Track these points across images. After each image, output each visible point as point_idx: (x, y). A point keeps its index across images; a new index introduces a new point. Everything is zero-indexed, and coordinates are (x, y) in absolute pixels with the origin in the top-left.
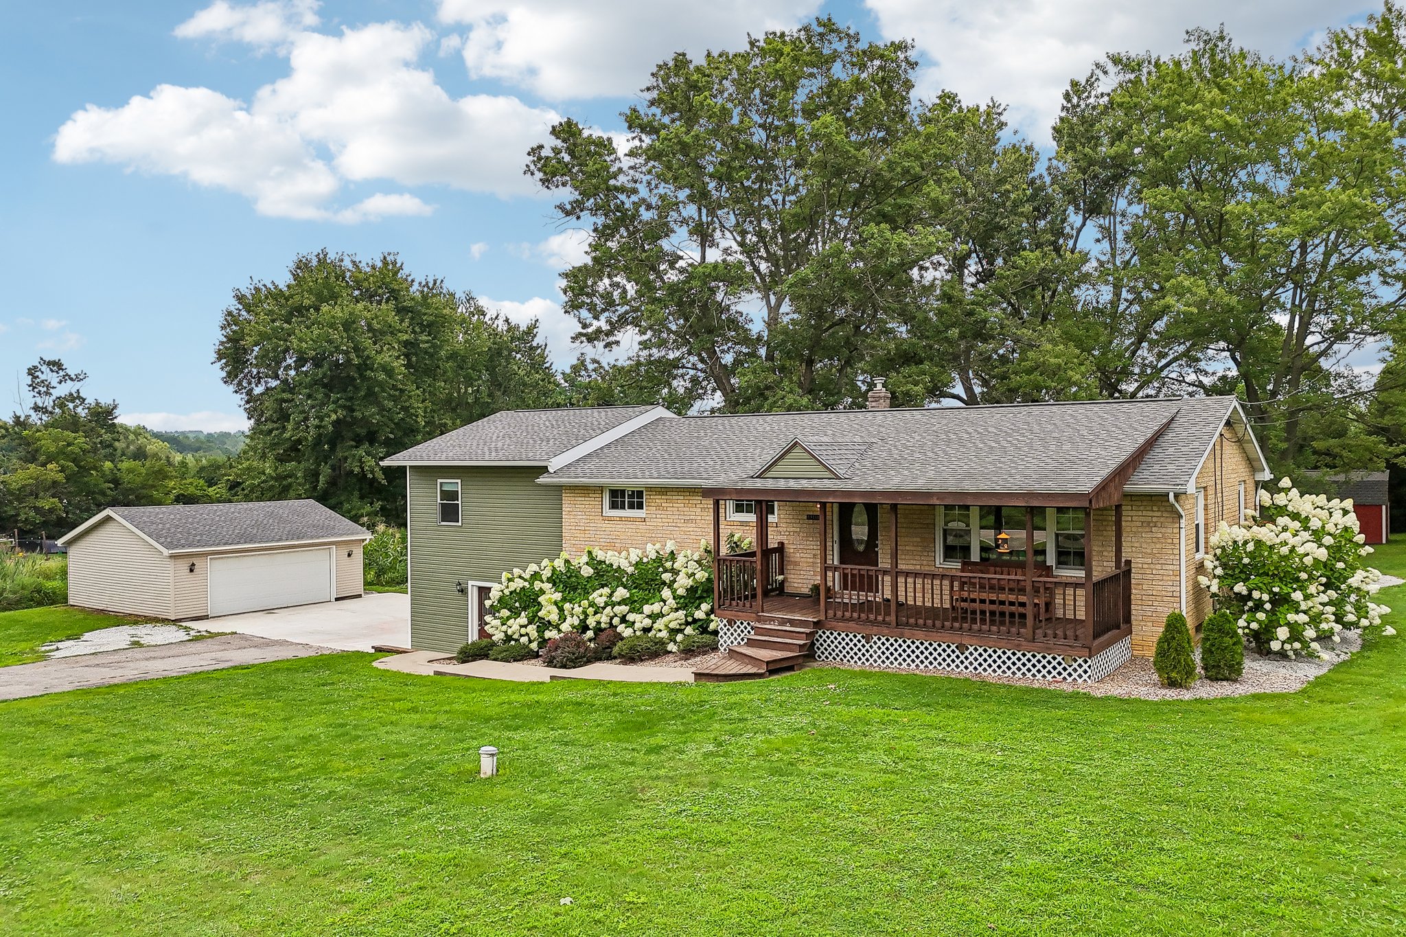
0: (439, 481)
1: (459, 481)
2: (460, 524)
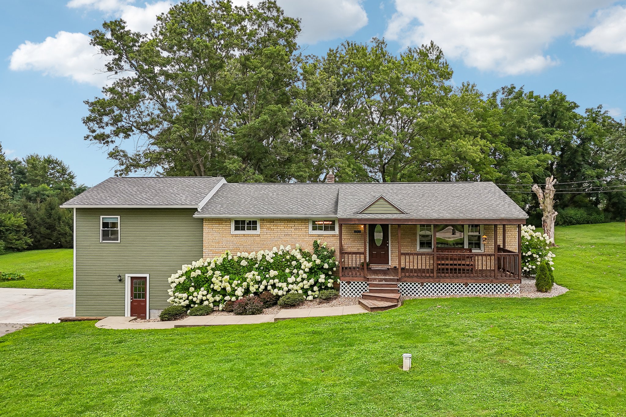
0: (101, 217)
1: (119, 217)
2: (119, 241)
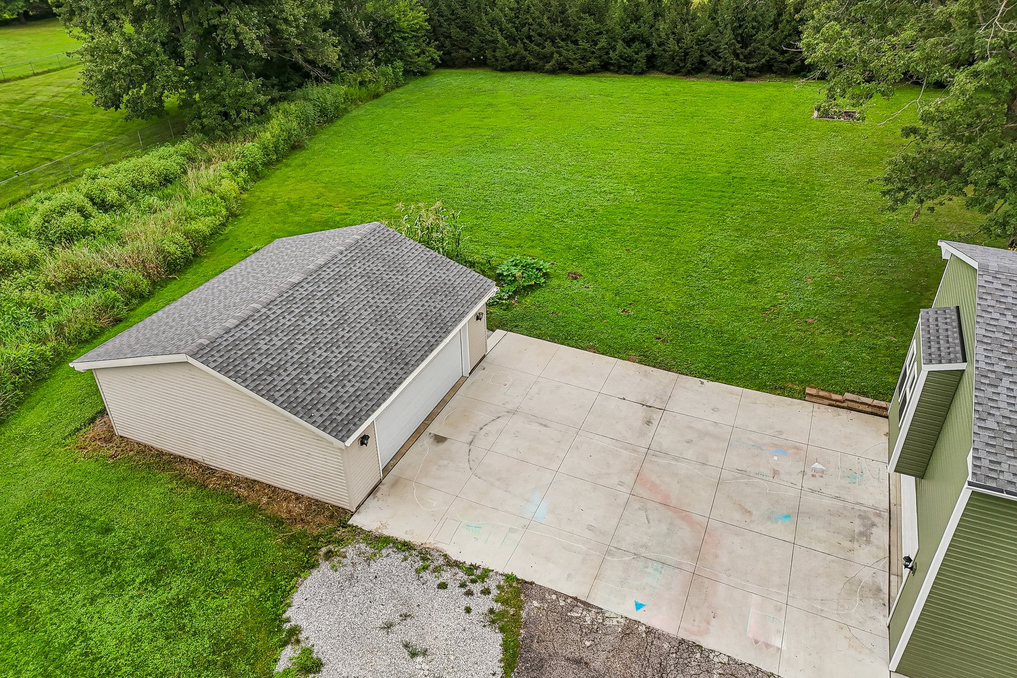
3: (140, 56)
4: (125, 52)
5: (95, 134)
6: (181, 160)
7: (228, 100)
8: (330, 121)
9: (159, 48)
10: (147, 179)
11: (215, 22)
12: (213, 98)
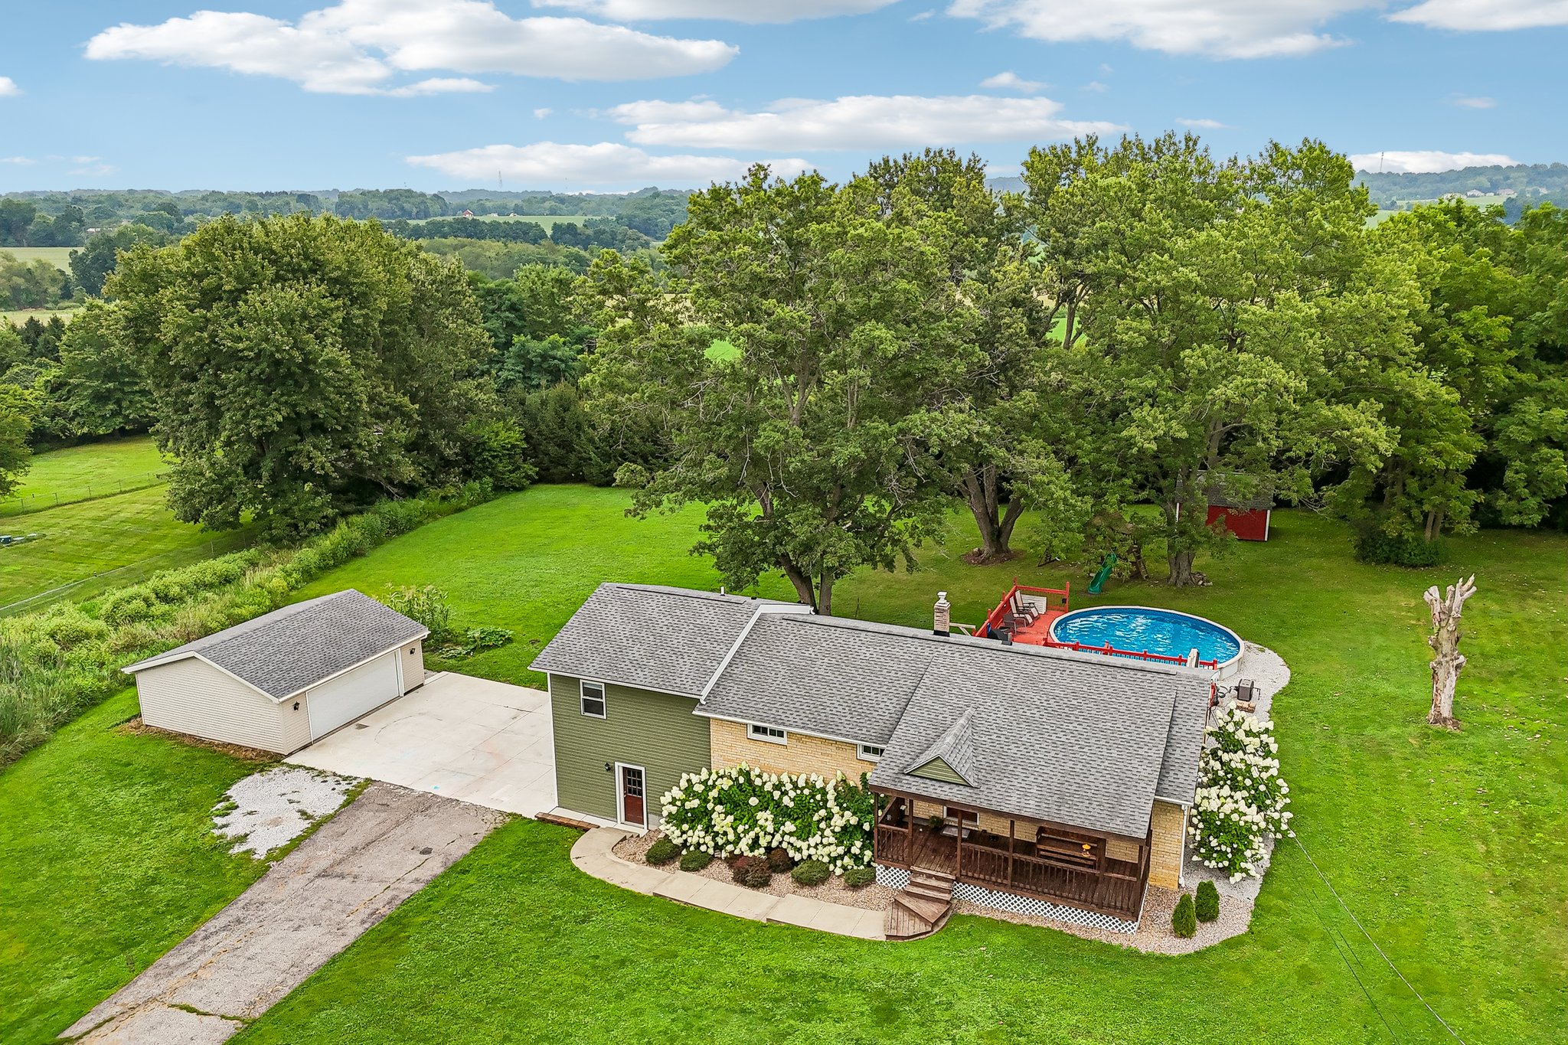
0: (581, 681)
1: (603, 685)
2: (605, 717)
3: (221, 477)
4: (208, 474)
5: (172, 546)
6: (242, 564)
7: (297, 514)
8: (401, 533)
9: (240, 470)
10: (208, 579)
11: (292, 449)
12: (285, 512)
